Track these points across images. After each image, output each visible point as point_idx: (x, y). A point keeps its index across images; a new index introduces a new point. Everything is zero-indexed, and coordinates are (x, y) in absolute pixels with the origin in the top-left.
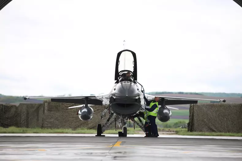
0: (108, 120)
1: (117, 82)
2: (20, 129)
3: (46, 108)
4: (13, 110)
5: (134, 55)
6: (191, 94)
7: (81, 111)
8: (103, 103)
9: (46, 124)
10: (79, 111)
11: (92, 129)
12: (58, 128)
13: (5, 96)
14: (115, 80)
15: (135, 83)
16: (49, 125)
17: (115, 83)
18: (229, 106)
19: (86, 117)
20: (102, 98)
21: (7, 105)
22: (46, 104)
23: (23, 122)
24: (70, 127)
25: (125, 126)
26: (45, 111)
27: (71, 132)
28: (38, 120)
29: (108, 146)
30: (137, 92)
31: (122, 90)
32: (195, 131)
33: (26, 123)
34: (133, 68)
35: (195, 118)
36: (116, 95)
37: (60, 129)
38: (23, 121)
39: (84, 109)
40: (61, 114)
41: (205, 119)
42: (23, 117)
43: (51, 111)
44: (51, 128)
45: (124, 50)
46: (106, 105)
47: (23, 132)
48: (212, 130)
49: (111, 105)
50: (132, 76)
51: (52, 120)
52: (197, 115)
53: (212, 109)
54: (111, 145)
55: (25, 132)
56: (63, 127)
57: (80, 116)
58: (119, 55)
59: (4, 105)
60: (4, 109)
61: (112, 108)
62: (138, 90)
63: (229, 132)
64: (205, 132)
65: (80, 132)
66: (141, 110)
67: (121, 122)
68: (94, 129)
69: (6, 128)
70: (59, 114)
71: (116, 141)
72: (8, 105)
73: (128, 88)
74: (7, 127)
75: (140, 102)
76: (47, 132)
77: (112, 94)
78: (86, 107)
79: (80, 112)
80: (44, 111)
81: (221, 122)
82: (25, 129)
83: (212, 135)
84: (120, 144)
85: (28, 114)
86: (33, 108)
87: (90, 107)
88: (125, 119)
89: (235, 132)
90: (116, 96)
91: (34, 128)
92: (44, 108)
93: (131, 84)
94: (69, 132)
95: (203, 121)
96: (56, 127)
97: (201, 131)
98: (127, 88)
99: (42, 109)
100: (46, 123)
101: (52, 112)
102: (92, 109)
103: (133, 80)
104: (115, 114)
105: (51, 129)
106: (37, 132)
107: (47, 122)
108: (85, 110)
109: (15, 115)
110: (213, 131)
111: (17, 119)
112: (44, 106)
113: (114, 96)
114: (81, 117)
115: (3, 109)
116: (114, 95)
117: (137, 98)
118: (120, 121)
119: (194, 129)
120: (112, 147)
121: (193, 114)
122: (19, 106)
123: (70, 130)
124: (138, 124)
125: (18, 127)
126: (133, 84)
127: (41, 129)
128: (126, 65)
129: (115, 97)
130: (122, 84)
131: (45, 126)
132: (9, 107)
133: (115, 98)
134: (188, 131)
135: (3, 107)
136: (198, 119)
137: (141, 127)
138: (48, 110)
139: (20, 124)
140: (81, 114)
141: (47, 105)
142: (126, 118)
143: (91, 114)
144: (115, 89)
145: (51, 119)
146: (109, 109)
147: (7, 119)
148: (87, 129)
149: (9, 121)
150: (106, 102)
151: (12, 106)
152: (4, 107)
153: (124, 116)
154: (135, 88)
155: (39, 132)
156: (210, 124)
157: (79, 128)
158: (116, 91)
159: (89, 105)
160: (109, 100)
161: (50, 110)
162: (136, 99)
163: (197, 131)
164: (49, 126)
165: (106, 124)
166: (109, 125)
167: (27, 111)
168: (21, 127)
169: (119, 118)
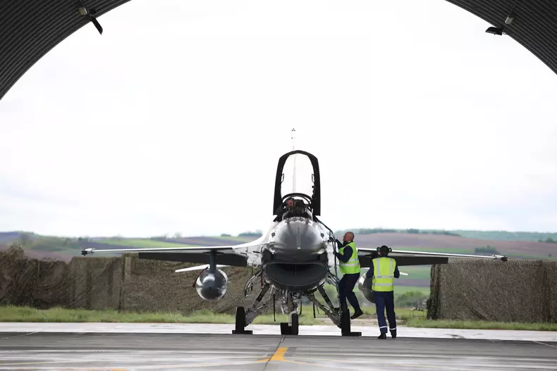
0: (259, 299)
1: (278, 220)
2: (73, 311)
3: (128, 268)
4: (58, 272)
5: (314, 161)
6: (435, 233)
7: (201, 280)
8: (249, 262)
9: (129, 302)
10: (199, 279)
11: (225, 314)
12: (154, 311)
13: (41, 238)
14: (274, 214)
15: (316, 220)
16: (134, 305)
17: (274, 221)
18: (515, 265)
19: (212, 292)
20: (247, 251)
21: (45, 261)
22: (128, 260)
23: (80, 297)
24: (178, 309)
25: (294, 312)
26: (126, 274)
27: (180, 319)
28: (110, 292)
29: (259, 359)
30: (320, 239)
31: (288, 236)
32: (444, 318)
33: (85, 300)
34: (313, 189)
35: (443, 291)
36: (276, 246)
37: (157, 314)
38: (80, 295)
39: (207, 275)
40: (160, 280)
41: (464, 292)
42: (80, 287)
43: (138, 275)
44: (137, 310)
45: (292, 150)
46: (255, 266)
47: (80, 320)
48: (478, 317)
49: (264, 266)
50: (309, 205)
51: (140, 294)
52: (448, 283)
53: (478, 272)
54: (265, 356)
55: (84, 319)
56: (164, 307)
57: (199, 291)
58: (282, 161)
59: (41, 262)
60: (41, 269)
61: (267, 273)
62: (322, 235)
63: (514, 321)
64: (462, 320)
65: (200, 321)
66: (329, 277)
67: (287, 303)
68: (228, 314)
69: (43, 309)
70: (155, 282)
71: (276, 345)
72: (49, 261)
73: (301, 231)
74: (47, 308)
75: (327, 260)
76: (130, 320)
77: (268, 245)
78: (213, 270)
79: (199, 282)
80: (123, 274)
81: (497, 299)
82: (84, 312)
83: (479, 327)
84: (286, 355)
85: (89, 279)
86: (102, 267)
87: (221, 272)
88: (295, 298)
89: (526, 320)
90: (277, 249)
91: (102, 309)
92: (123, 269)
93: (307, 222)
94: (176, 321)
95: (459, 296)
96: (148, 309)
97: (455, 318)
98: (299, 233)
99: (120, 270)
100: (129, 299)
101: (140, 277)
102: (224, 275)
103: (311, 214)
104: (273, 286)
105: (139, 313)
106: (108, 320)
107: (130, 297)
108: (211, 277)
109: (63, 282)
110: (481, 318)
111: (67, 290)
112: (123, 263)
113: (272, 249)
114: (203, 292)
115: (36, 269)
116: (271, 245)
117: (320, 252)
118: (284, 302)
119: (440, 312)
120: (267, 363)
121: (438, 283)
122: (71, 263)
123: (178, 316)
124: (322, 307)
125: (69, 307)
126: (311, 223)
127: (116, 312)
128: (298, 182)
129: (273, 251)
130: (288, 223)
131: (126, 306)
132: (49, 264)
133: (275, 254)
134: (428, 317)
135: (37, 265)
136: (450, 293)
137: (327, 313)
138: (132, 273)
139: (74, 300)
140: (201, 287)
141: (130, 263)
142: (298, 295)
143: (223, 287)
144: (273, 235)
145: (137, 291)
146: (261, 275)
147: (47, 290)
148: (215, 313)
149: (51, 293)
150: (255, 260)
151: (56, 264)
152: (39, 264)
153: (293, 291)
154: (315, 232)
155: (114, 320)
156: (474, 303)
157: (197, 311)
158: (276, 239)
159: (218, 266)
160: (260, 256)
161: (135, 272)
162: (319, 255)
163: (447, 318)
164: (135, 307)
165: (254, 306)
166: (261, 308)
167: (89, 274)
168: (74, 307)
169: (282, 295)
